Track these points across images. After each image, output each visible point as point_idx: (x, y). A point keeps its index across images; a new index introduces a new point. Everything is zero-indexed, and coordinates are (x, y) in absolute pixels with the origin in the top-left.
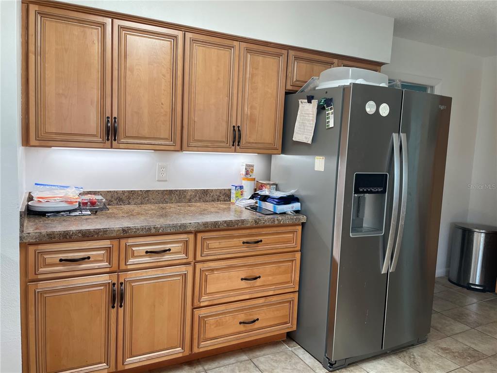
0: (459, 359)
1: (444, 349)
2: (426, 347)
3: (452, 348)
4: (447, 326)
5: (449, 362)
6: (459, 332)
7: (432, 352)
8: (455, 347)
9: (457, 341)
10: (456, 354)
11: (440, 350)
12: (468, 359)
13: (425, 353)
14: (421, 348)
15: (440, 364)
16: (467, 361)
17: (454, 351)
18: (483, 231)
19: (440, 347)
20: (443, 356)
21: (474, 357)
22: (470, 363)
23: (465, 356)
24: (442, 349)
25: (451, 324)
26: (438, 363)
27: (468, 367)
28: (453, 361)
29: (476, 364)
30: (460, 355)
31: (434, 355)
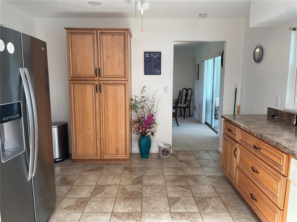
0: (78, 209)
1: (67, 208)
2: (57, 213)
3: (70, 204)
4: (59, 192)
5: (75, 214)
6: (66, 192)
7: (62, 214)
8: (71, 202)
9: (70, 198)
10: (75, 207)
11: (65, 210)
12: (82, 206)
13: (59, 217)
14: (54, 215)
15: (72, 219)
16: (82, 207)
17: (72, 205)
18: (56, 126)
19: (63, 208)
20: (69, 212)
21: (84, 202)
22: (85, 208)
23: (80, 205)
24: (66, 208)
25: (60, 189)
26: (70, 219)
27: (85, 211)
28: (76, 212)
29: (88, 206)
30: (77, 206)
31: (64, 216)
